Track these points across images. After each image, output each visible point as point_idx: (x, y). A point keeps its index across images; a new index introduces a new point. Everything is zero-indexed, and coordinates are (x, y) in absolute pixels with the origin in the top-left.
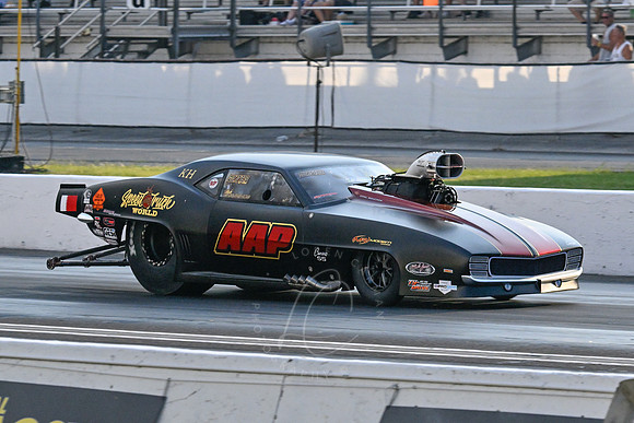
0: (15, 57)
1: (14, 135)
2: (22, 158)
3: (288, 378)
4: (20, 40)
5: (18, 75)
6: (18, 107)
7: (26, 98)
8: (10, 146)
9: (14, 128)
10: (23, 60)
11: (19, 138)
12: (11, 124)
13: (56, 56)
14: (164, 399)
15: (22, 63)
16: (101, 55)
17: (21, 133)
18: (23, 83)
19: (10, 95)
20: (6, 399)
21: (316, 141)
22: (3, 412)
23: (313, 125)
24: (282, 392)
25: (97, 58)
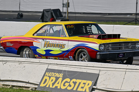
3: (127, 70)
5: (68, 1)
6: (68, 8)
7: (70, 6)
11: (68, 15)
12: (66, 12)
14: (99, 74)
18: (69, 3)
20: (63, 74)
21: (136, 16)
22: (62, 77)
23: (136, 13)
24: (126, 73)
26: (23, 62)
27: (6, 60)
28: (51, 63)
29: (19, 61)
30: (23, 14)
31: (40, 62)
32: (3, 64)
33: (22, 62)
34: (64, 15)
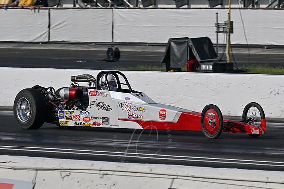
5: (229, 17)
7: (234, 30)
10: (232, 9)
13: (253, 6)
16: (278, 5)
18: (232, 21)
19: (225, 29)
25: (276, 7)
26: (111, 173)
29: (101, 171)
31: (152, 172)
34: (220, 52)
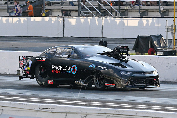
0: (173, 16)
1: (173, 43)
2: (176, 51)
4: (175, 11)
6: (174, 34)
8: (172, 46)
9: (173, 40)
10: (176, 18)
11: (175, 44)
12: (172, 39)
15: (175, 18)
17: (175, 43)
18: (176, 25)
19: (172, 30)
26: (112, 115)
27: (86, 112)
28: (153, 116)
29: (105, 114)
30: (107, 42)
31: (137, 115)
32: (82, 117)
33: (110, 115)
